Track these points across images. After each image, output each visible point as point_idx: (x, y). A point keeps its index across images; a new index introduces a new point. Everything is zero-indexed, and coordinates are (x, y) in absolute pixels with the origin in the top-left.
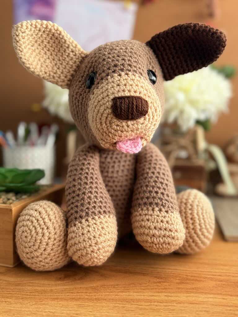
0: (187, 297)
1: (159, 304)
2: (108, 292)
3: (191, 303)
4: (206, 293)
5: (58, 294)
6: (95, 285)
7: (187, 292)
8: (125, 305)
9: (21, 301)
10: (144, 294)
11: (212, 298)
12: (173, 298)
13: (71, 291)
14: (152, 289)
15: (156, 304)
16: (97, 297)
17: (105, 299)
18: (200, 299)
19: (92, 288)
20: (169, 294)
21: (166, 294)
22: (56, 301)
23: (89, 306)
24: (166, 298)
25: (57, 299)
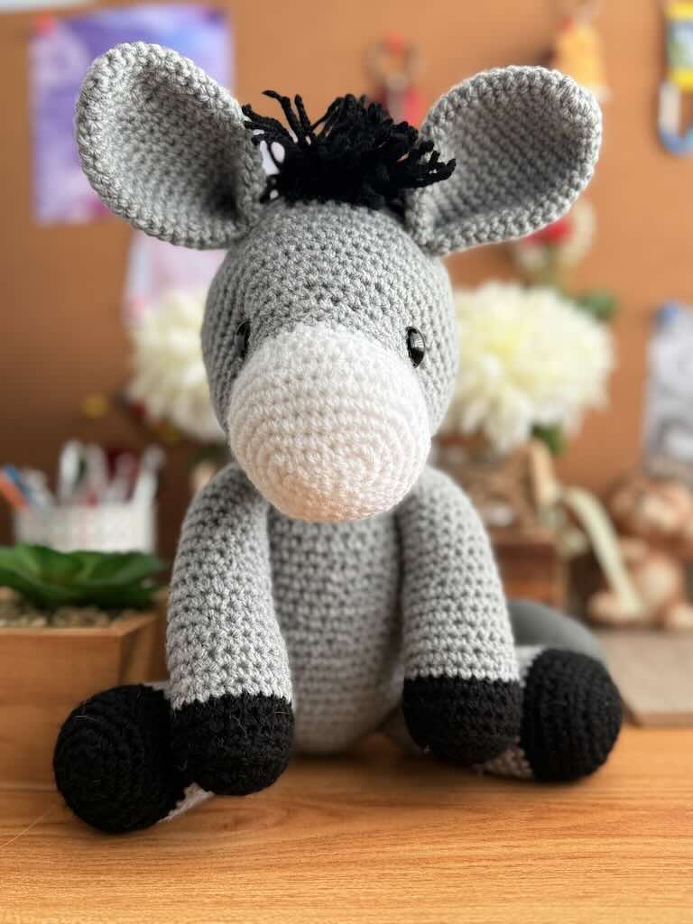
0: (557, 845)
1: (491, 862)
2: (357, 847)
3: (569, 858)
4: (602, 836)
5: (230, 859)
6: (319, 835)
7: (556, 836)
8: (405, 869)
9: (138, 877)
10: (450, 846)
11: (620, 844)
12: (523, 851)
13: (262, 851)
14: (467, 835)
15: (484, 863)
16: (331, 859)
17: (355, 862)
18: (591, 848)
19: (313, 841)
20: (512, 843)
21: (505, 843)
22: (229, 872)
23: (317, 878)
24: (506, 850)
25: (230, 868)
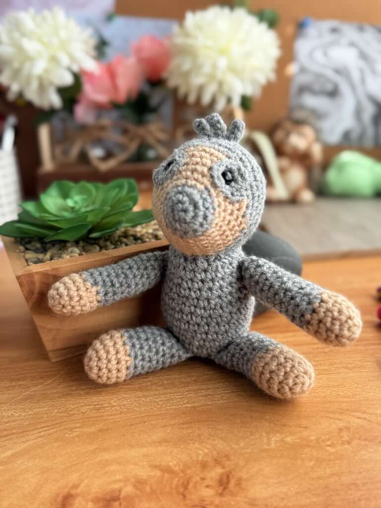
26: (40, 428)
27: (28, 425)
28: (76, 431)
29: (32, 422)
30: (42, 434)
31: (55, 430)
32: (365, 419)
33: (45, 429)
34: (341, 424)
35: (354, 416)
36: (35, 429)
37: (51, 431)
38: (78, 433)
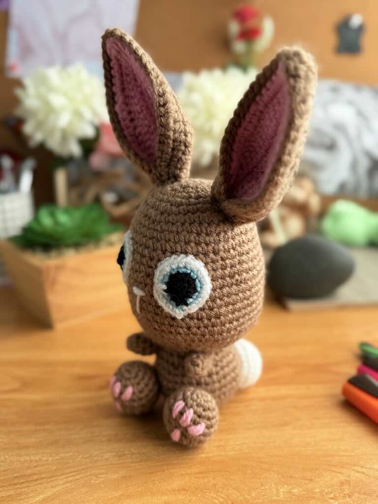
26: (68, 473)
27: (56, 470)
28: (101, 478)
29: (59, 467)
30: (70, 479)
31: (81, 475)
32: (364, 473)
33: (72, 474)
34: (343, 478)
35: (353, 470)
36: (62, 474)
37: (78, 477)
38: (103, 479)
